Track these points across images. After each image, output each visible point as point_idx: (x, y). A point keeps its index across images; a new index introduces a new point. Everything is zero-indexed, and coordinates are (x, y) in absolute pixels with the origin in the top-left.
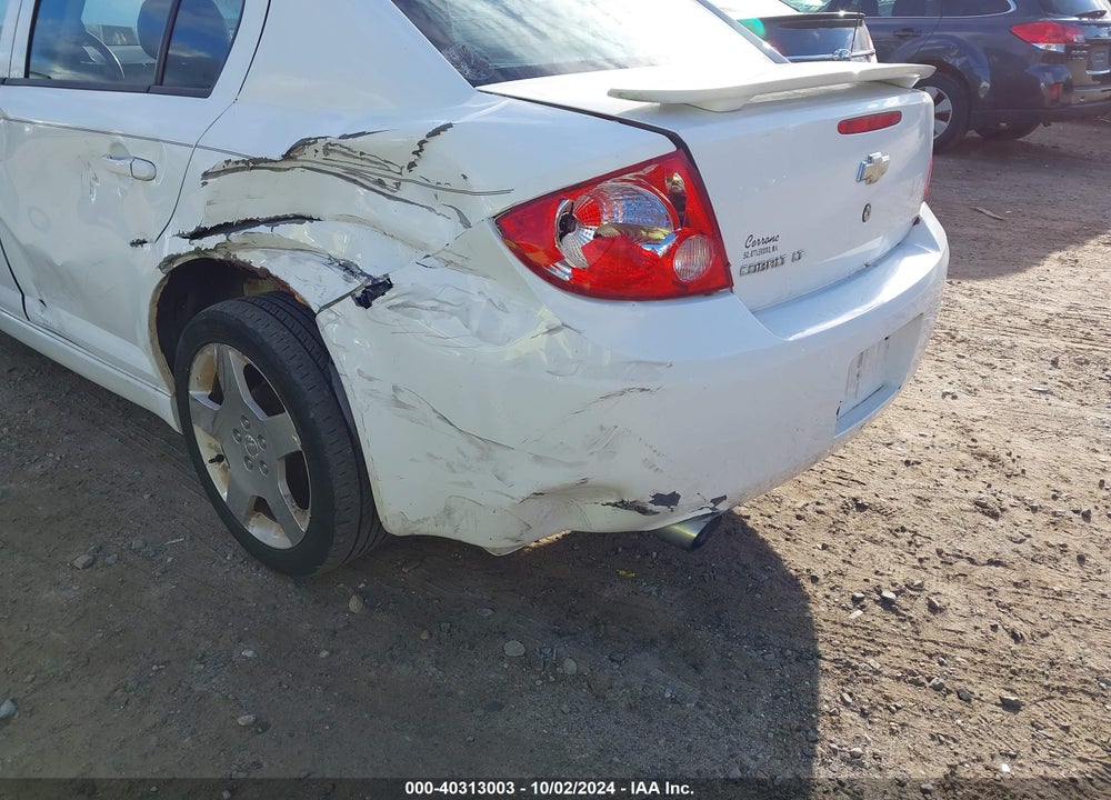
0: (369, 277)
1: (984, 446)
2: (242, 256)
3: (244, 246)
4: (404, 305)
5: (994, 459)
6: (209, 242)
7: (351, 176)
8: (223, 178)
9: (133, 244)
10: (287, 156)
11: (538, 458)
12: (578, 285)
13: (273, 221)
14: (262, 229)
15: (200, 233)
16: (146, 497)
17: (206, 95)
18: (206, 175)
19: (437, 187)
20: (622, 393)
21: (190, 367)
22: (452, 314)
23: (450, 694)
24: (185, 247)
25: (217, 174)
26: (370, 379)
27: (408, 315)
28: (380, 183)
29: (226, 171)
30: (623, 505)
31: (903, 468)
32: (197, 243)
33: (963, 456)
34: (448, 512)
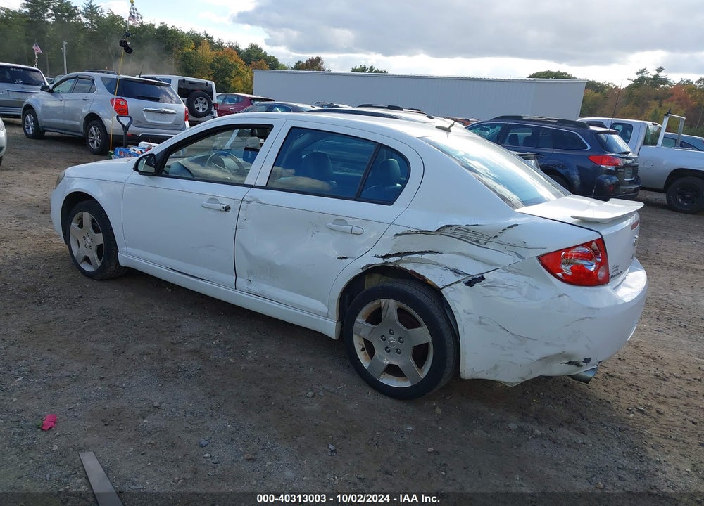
0: (470, 275)
1: (647, 353)
2: (402, 265)
3: (406, 262)
4: (490, 286)
5: (654, 358)
6: (392, 260)
7: (462, 239)
8: (403, 236)
9: (338, 258)
10: (438, 231)
11: (547, 344)
12: (567, 280)
13: (422, 253)
14: (417, 255)
15: (388, 256)
16: (311, 369)
17: (390, 204)
18: (396, 235)
19: (508, 244)
20: (583, 319)
21: (361, 309)
22: (513, 289)
23: (498, 442)
24: (380, 261)
25: (401, 235)
26: (469, 314)
27: (492, 289)
28: (478, 242)
29: (406, 234)
30: (571, 363)
31: (619, 362)
32: (386, 260)
33: (641, 357)
34: (496, 367)
